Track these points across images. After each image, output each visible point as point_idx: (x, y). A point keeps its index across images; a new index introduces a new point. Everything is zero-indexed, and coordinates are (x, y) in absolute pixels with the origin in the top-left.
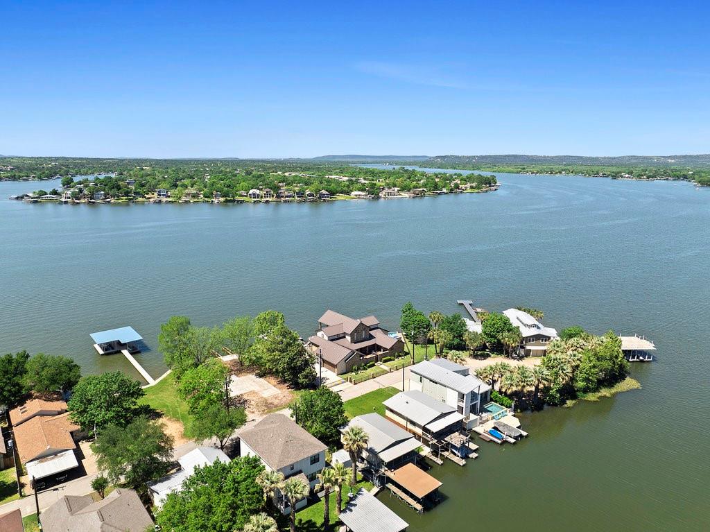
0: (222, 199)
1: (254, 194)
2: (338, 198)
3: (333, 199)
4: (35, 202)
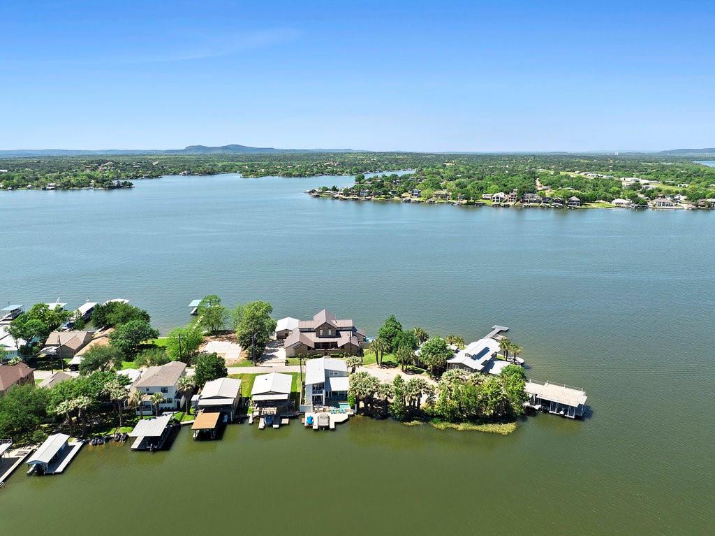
1: (498, 198)
2: (592, 206)
3: (583, 207)
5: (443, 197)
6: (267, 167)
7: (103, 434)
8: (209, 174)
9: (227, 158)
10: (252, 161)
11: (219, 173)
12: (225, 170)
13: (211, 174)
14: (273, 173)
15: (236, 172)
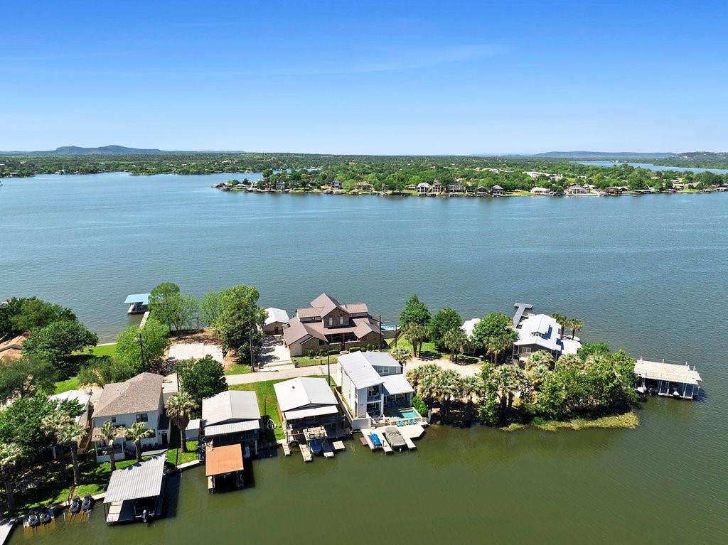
0: (389, 192)
1: (422, 188)
2: (514, 194)
3: (506, 195)
4: (228, 190)
5: (365, 188)
6: (158, 165)
7: (45, 502)
8: (92, 172)
9: (109, 158)
10: (139, 160)
11: (103, 171)
12: (109, 169)
13: (94, 173)
14: (167, 171)
15: (122, 171)
